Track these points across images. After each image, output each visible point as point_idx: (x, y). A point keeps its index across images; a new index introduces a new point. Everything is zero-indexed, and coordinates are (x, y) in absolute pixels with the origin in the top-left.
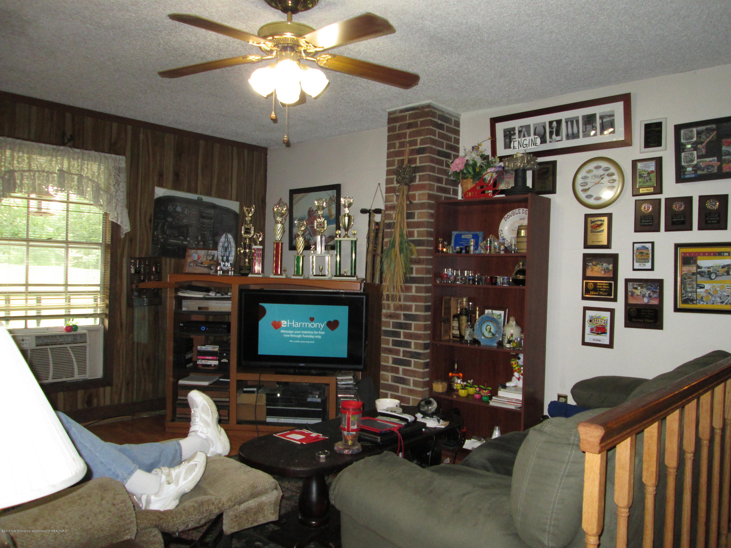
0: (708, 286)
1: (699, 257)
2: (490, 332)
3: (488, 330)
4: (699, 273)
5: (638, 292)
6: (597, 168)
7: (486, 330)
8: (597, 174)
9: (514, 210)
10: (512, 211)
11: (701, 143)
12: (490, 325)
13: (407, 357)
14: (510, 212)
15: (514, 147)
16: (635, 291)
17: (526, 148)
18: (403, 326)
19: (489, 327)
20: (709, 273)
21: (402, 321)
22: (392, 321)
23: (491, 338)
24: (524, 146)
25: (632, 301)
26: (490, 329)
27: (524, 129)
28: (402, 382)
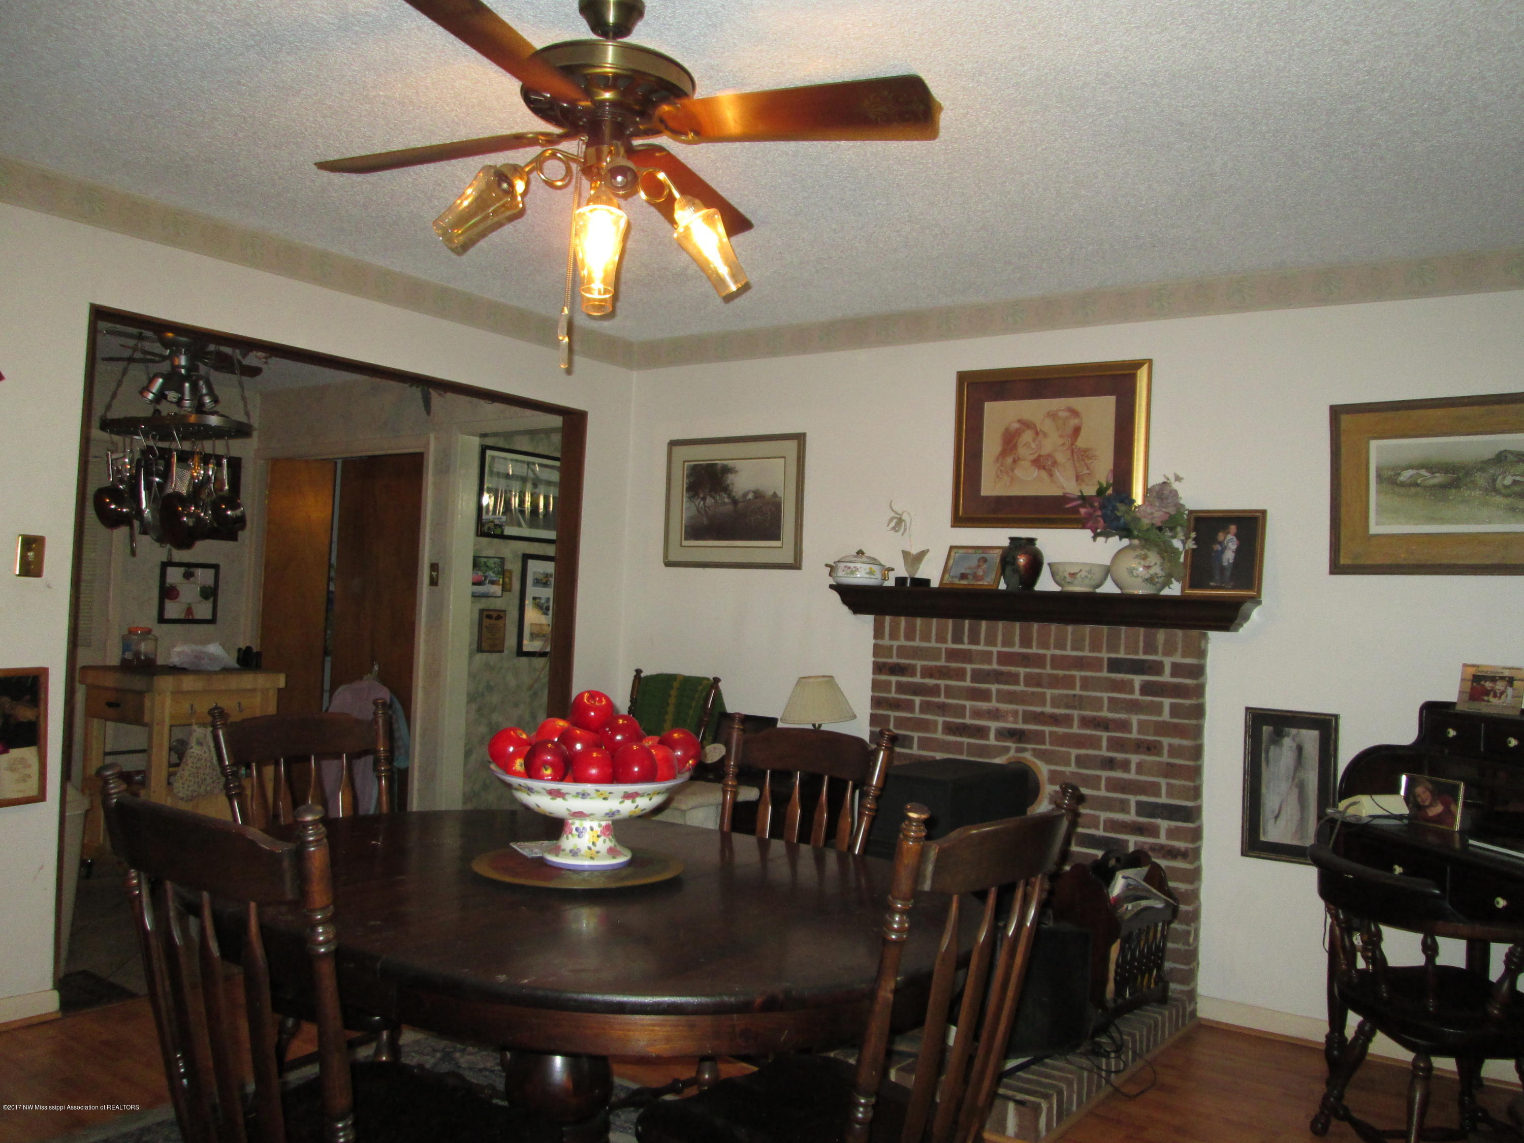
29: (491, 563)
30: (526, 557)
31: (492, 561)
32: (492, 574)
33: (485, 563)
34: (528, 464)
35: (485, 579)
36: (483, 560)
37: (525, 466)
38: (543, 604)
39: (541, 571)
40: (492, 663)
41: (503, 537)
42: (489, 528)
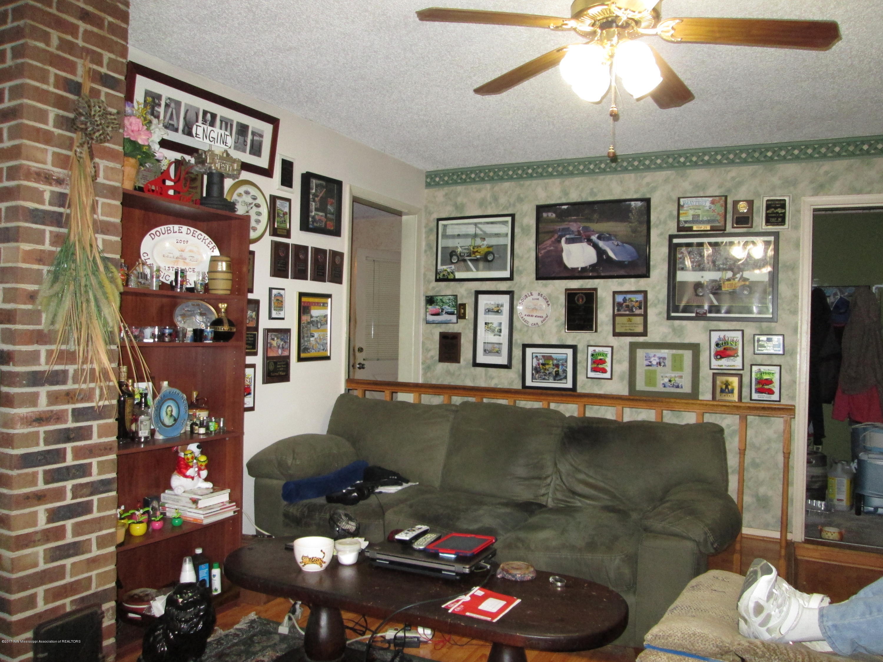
0: (316, 335)
1: (312, 307)
2: (171, 416)
3: (169, 413)
4: (312, 322)
5: (274, 343)
6: (247, 193)
7: (167, 414)
8: (246, 201)
9: (171, 226)
10: (166, 227)
11: (317, 196)
12: (172, 405)
13: (81, 497)
14: (162, 227)
15: (196, 134)
16: (272, 342)
17: (213, 143)
18: (72, 436)
19: (169, 409)
20: (317, 322)
21: (70, 424)
22: (42, 430)
23: (173, 425)
24: (211, 139)
25: (271, 354)
26: (172, 411)
27: (173, 105)
28: (71, 552)
29: (445, 299)
30: (478, 293)
31: (447, 298)
32: (447, 307)
33: (441, 300)
34: (476, 224)
35: (442, 311)
36: (439, 298)
37: (473, 226)
38: (495, 328)
39: (492, 303)
40: (452, 371)
41: (455, 280)
42: (444, 275)
